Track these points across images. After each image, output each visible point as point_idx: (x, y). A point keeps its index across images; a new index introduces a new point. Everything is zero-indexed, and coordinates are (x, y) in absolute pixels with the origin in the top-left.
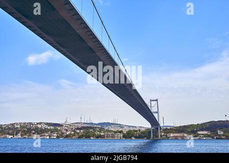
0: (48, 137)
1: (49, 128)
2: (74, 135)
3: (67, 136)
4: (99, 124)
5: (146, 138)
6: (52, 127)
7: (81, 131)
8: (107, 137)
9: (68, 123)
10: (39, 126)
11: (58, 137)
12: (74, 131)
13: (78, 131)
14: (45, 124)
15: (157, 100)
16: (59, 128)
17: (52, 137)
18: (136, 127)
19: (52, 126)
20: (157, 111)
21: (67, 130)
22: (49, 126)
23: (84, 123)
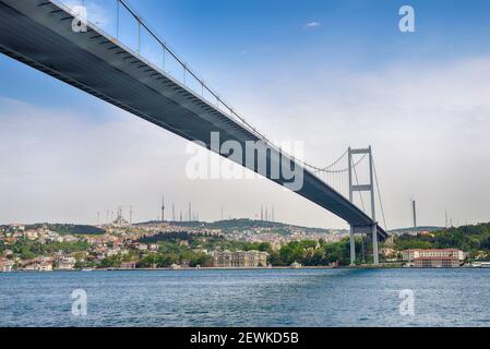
0: (49, 268)
1: (61, 239)
2: (126, 259)
3: (106, 264)
4: (217, 225)
5: (334, 264)
6: (70, 238)
7: (153, 246)
8: (221, 262)
9: (123, 225)
10: (32, 235)
11: (78, 266)
12: (132, 247)
13: (143, 247)
14: (51, 227)
15: (368, 151)
16: (91, 240)
17: (61, 267)
18: (327, 231)
19: (73, 233)
20: (369, 183)
21: (110, 245)
22: (62, 234)
23: (171, 223)
